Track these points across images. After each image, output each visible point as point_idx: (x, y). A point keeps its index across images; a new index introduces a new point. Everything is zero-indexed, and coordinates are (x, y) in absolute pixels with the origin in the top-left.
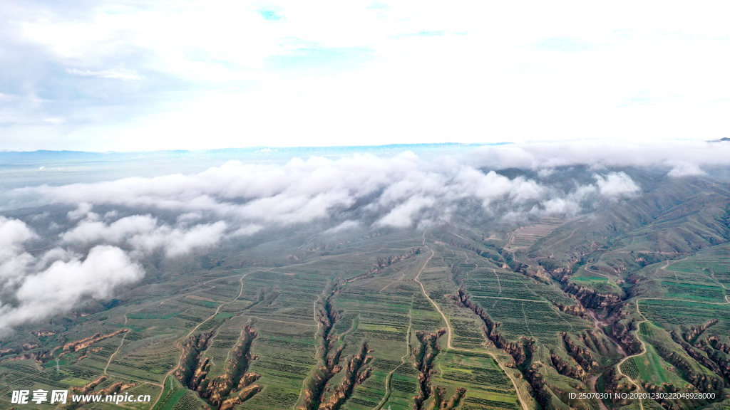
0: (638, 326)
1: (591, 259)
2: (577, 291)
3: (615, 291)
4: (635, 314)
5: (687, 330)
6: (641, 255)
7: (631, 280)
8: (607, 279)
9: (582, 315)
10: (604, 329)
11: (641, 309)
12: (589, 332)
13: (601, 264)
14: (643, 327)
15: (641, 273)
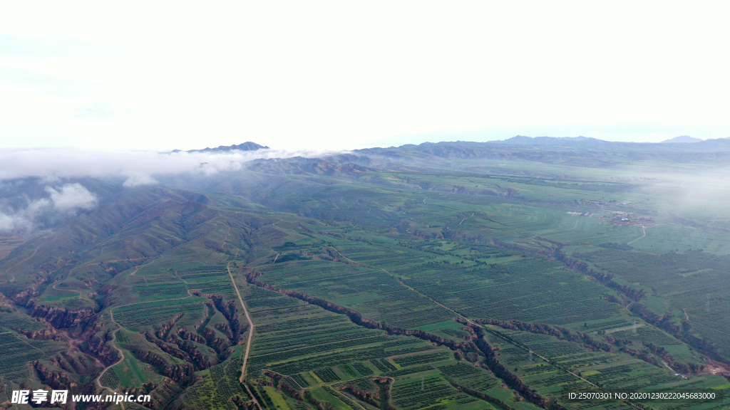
0: (114, 335)
1: (59, 276)
2: (46, 313)
3: (88, 305)
4: (110, 324)
5: (159, 329)
6: (110, 265)
7: (103, 291)
8: (79, 294)
9: (54, 338)
10: (79, 346)
11: (115, 318)
12: (63, 354)
13: (70, 279)
14: (119, 335)
15: (112, 283)
